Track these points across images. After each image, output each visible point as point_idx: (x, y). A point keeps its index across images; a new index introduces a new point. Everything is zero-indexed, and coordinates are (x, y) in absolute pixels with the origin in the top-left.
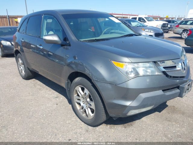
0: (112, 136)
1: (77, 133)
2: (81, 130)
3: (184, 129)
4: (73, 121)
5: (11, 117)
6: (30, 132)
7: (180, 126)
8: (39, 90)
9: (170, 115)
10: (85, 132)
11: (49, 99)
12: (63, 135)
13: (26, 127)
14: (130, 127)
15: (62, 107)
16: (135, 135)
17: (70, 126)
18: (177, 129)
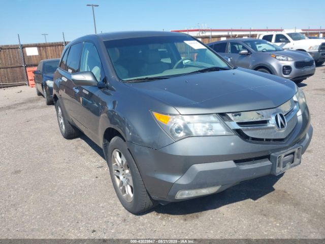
0: (158, 232)
1: (108, 222)
2: (115, 218)
3: (286, 230)
4: (109, 204)
5: (28, 192)
6: (45, 215)
7: (281, 225)
8: (79, 155)
9: (271, 205)
10: (120, 222)
11: (88, 168)
12: (88, 223)
13: (42, 208)
14: (193, 221)
15: (102, 182)
16: (195, 234)
17: (103, 211)
18: (273, 230)
